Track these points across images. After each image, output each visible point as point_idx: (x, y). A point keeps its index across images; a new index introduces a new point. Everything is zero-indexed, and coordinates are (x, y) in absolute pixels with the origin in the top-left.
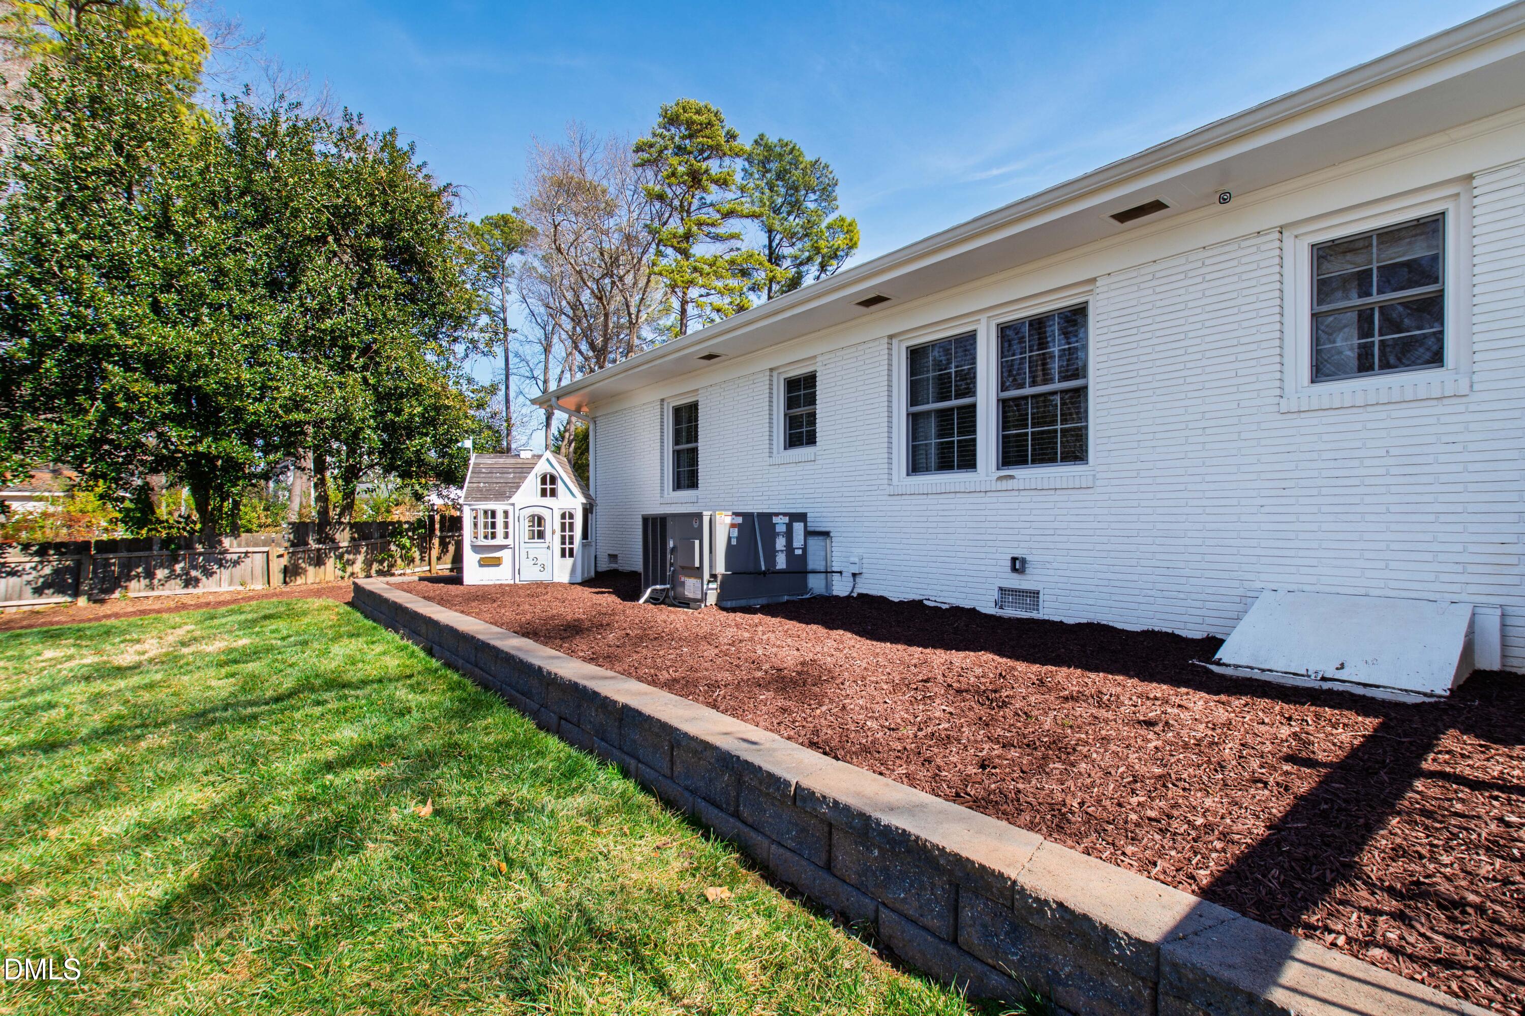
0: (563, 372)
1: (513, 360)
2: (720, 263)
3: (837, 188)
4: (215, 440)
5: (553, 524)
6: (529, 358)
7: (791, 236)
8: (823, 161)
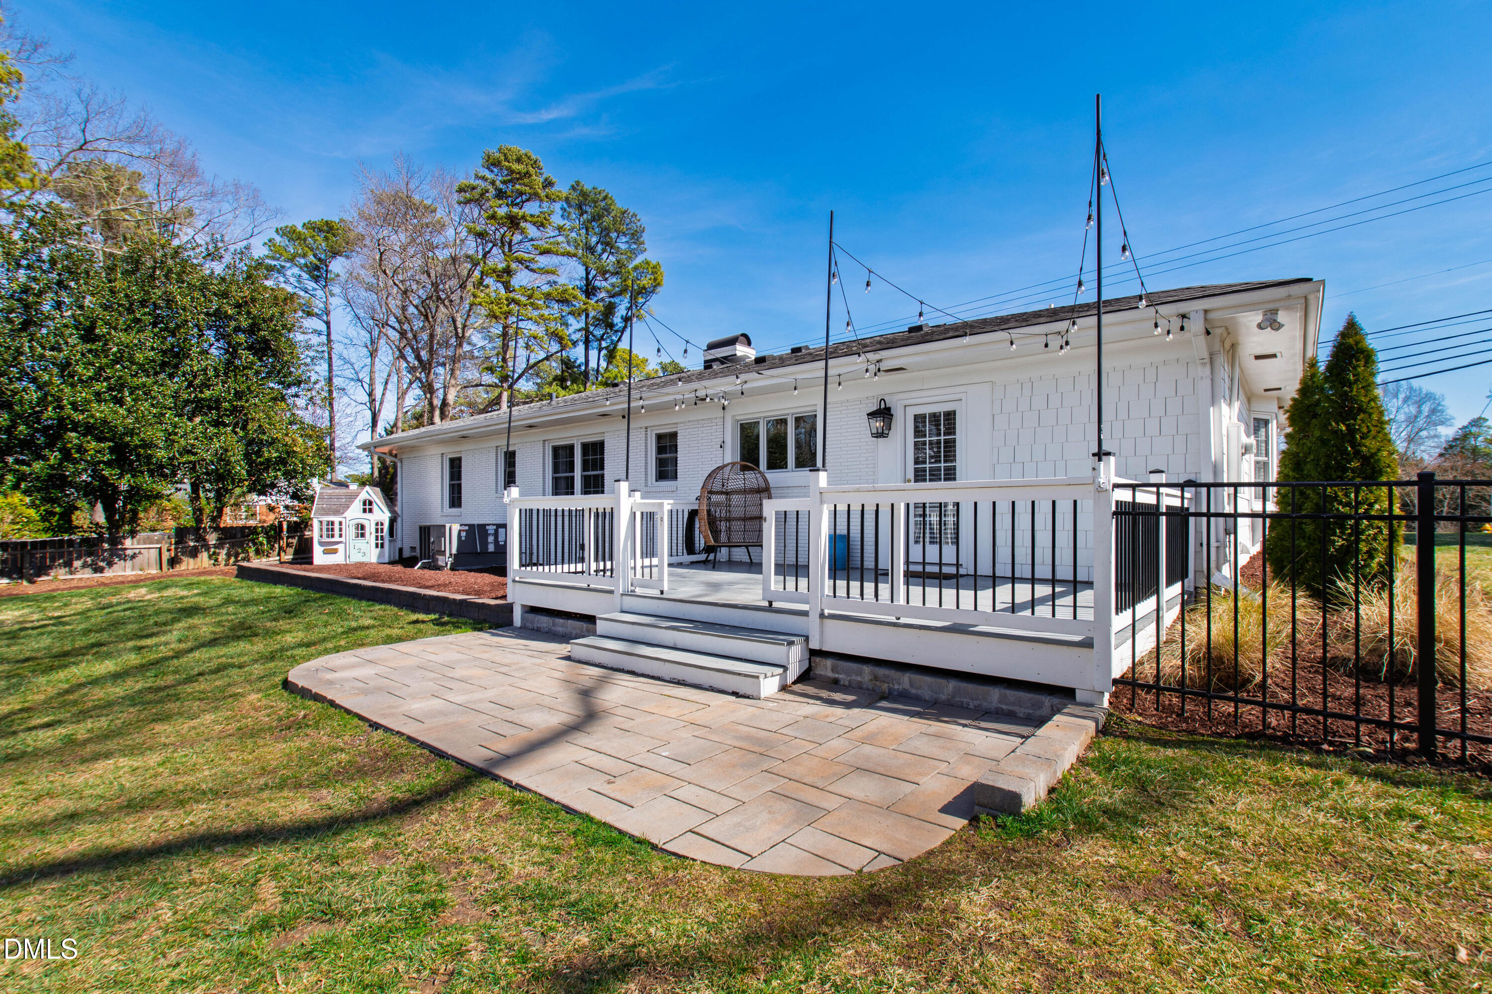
0: (389, 375)
1: (336, 362)
2: (537, 294)
3: (644, 235)
4: (133, 476)
5: (370, 529)
6: (353, 360)
7: (603, 272)
8: (631, 211)
